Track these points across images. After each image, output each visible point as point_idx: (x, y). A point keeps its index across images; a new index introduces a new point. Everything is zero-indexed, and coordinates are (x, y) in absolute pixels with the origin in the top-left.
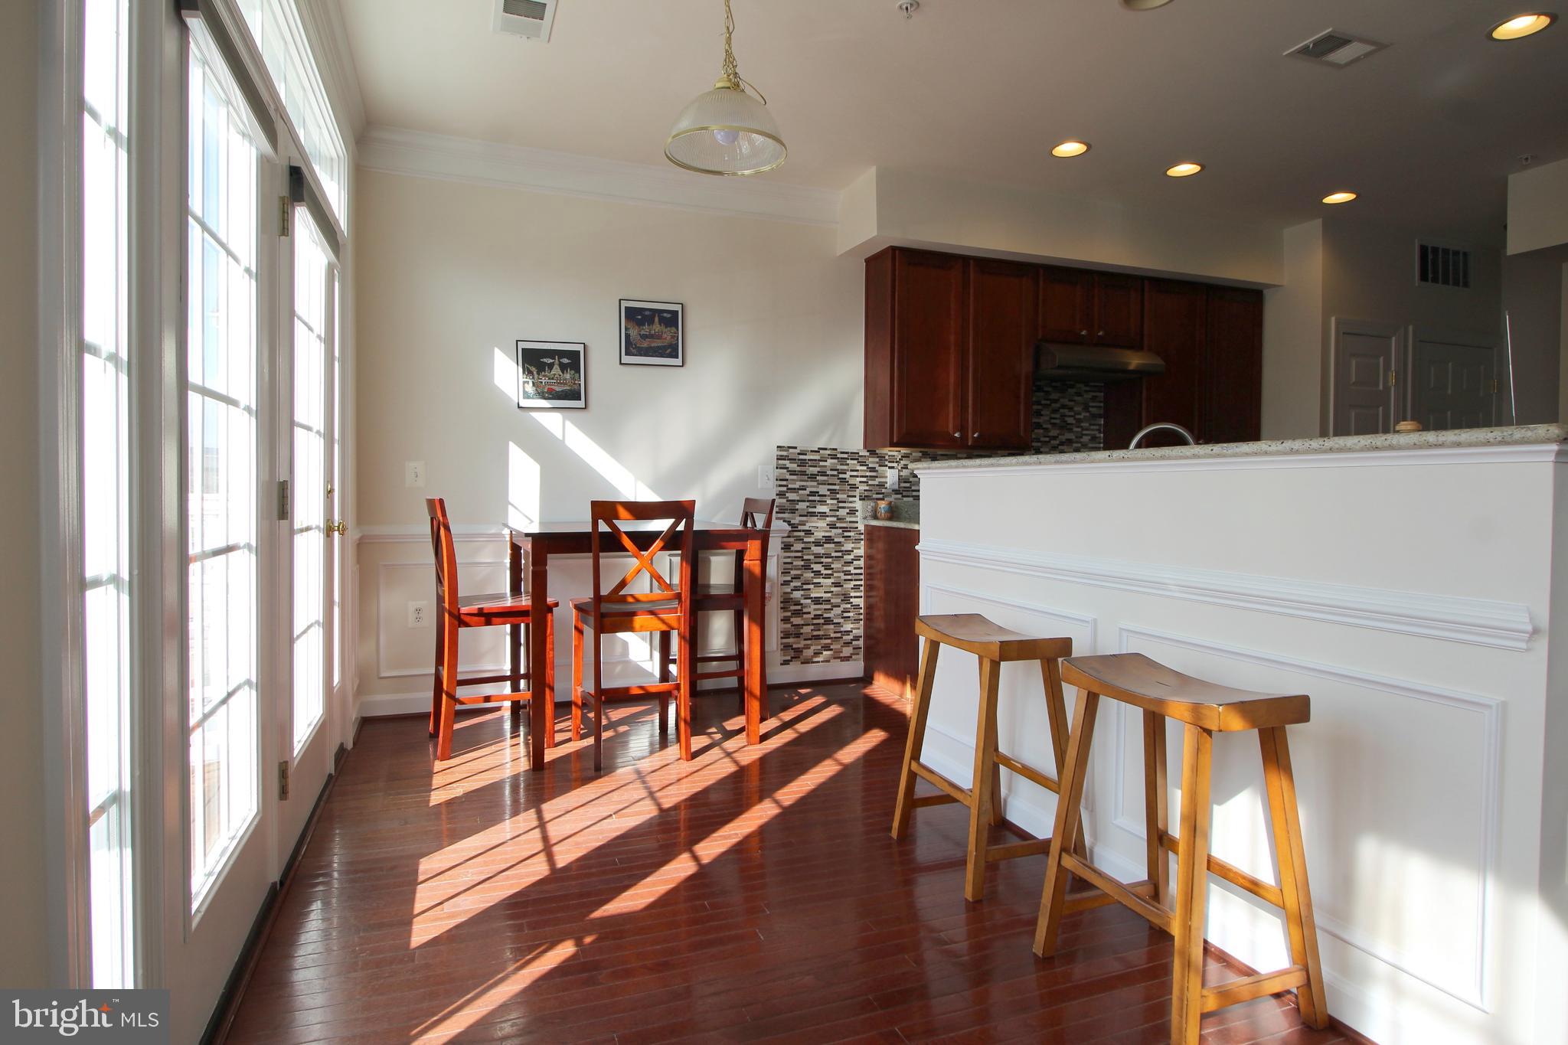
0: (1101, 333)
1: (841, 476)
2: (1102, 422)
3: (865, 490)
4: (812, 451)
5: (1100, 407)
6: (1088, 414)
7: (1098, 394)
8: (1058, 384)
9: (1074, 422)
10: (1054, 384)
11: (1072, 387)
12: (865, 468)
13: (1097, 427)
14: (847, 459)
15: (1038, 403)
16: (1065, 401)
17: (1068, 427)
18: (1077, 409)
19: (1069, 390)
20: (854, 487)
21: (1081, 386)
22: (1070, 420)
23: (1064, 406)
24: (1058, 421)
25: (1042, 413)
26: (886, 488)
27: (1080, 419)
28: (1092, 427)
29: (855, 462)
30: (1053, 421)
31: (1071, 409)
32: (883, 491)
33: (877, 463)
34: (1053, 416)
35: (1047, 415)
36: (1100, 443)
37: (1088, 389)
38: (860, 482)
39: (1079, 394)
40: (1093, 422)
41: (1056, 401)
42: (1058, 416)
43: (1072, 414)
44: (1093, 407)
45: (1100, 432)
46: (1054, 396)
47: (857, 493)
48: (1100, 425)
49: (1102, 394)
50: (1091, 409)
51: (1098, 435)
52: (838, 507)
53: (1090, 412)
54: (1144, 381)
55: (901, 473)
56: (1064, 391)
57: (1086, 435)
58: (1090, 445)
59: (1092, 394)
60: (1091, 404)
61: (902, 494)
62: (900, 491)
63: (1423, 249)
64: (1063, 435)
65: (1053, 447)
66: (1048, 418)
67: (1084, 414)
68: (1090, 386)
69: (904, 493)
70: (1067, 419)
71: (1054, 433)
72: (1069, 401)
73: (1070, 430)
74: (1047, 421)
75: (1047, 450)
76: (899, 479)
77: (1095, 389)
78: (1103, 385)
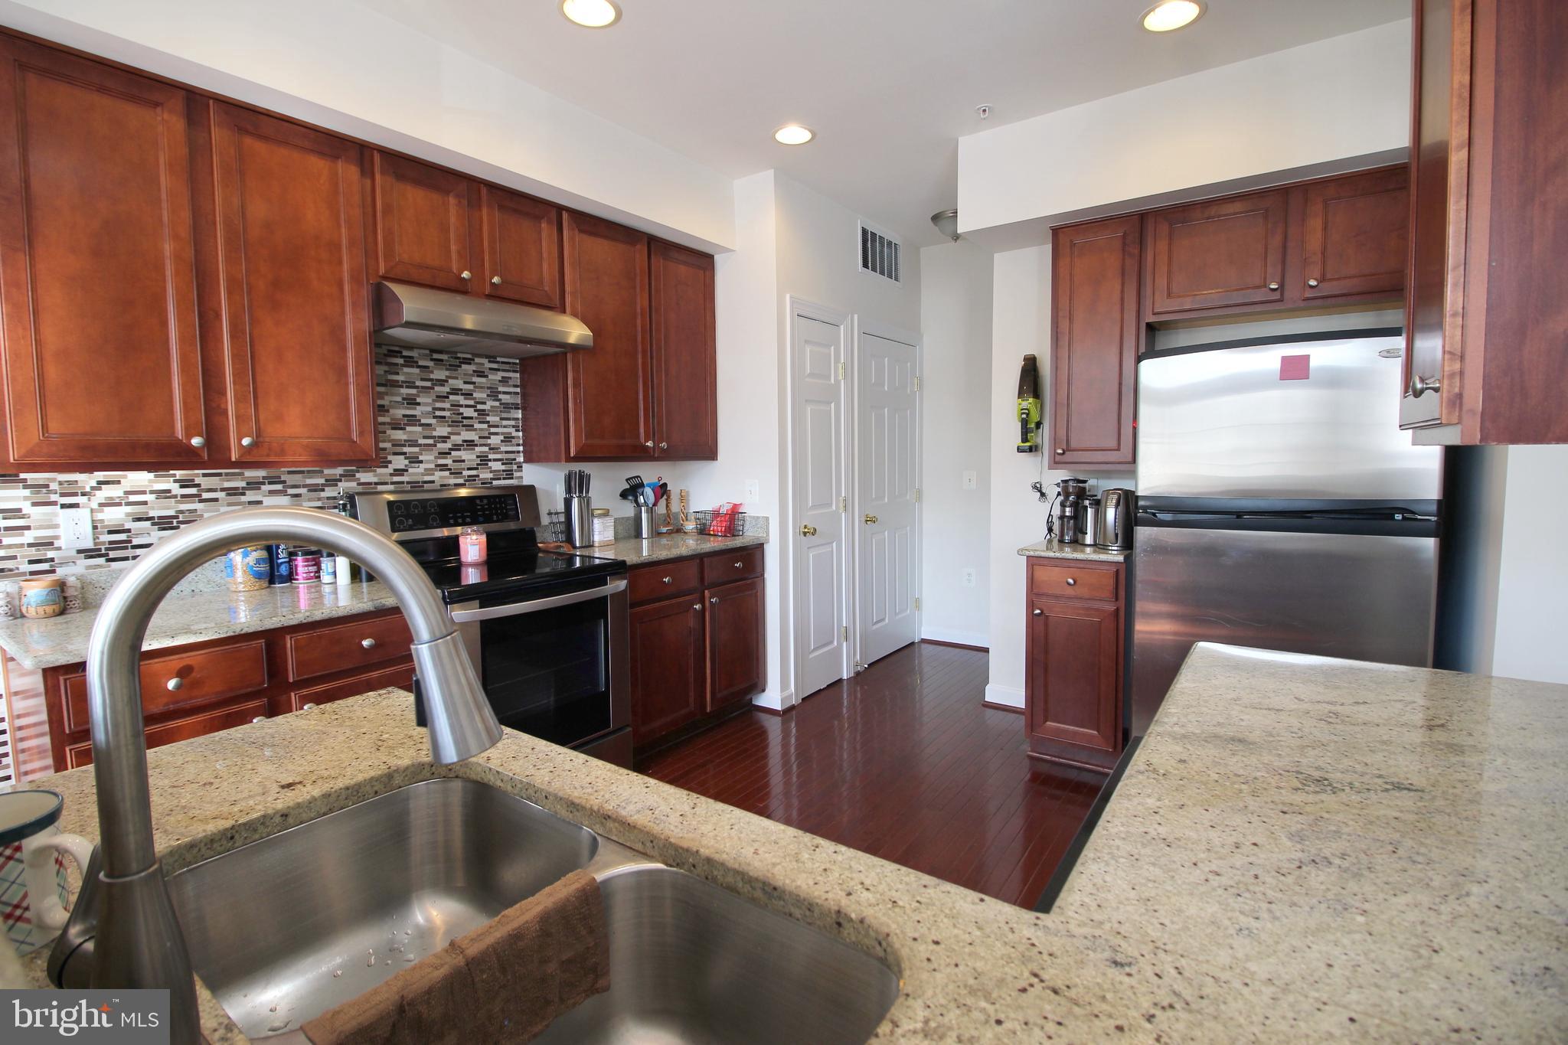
0: (496, 280)
2: (520, 416)
5: (517, 393)
6: (497, 404)
7: (511, 375)
8: (444, 357)
9: (475, 414)
10: (435, 356)
11: (468, 361)
13: (513, 423)
15: (411, 385)
16: (459, 384)
17: (466, 422)
18: (479, 395)
19: (464, 366)
21: (485, 361)
22: (469, 412)
23: (455, 391)
24: (447, 414)
25: (418, 400)
26: (58, 549)
27: (484, 410)
28: (505, 423)
30: (438, 413)
31: (468, 395)
34: (438, 405)
35: (426, 404)
36: (518, 445)
37: (495, 366)
39: (481, 374)
40: (504, 415)
41: (442, 382)
42: (447, 405)
43: (471, 403)
44: (505, 393)
45: (517, 431)
46: (440, 374)
48: (517, 419)
49: (518, 375)
50: (501, 396)
51: (514, 434)
53: (500, 400)
54: (569, 356)
55: (99, 516)
56: (454, 367)
57: (496, 434)
58: (503, 449)
59: (501, 374)
60: (501, 389)
61: (107, 555)
62: (100, 550)
63: (864, 232)
64: (459, 434)
65: (440, 453)
66: (430, 409)
67: (490, 404)
68: (498, 362)
69: (112, 554)
70: (462, 410)
71: (442, 431)
72: (465, 383)
73: (470, 427)
74: (428, 413)
75: (432, 458)
76: (95, 528)
77: (507, 367)
78: (518, 361)
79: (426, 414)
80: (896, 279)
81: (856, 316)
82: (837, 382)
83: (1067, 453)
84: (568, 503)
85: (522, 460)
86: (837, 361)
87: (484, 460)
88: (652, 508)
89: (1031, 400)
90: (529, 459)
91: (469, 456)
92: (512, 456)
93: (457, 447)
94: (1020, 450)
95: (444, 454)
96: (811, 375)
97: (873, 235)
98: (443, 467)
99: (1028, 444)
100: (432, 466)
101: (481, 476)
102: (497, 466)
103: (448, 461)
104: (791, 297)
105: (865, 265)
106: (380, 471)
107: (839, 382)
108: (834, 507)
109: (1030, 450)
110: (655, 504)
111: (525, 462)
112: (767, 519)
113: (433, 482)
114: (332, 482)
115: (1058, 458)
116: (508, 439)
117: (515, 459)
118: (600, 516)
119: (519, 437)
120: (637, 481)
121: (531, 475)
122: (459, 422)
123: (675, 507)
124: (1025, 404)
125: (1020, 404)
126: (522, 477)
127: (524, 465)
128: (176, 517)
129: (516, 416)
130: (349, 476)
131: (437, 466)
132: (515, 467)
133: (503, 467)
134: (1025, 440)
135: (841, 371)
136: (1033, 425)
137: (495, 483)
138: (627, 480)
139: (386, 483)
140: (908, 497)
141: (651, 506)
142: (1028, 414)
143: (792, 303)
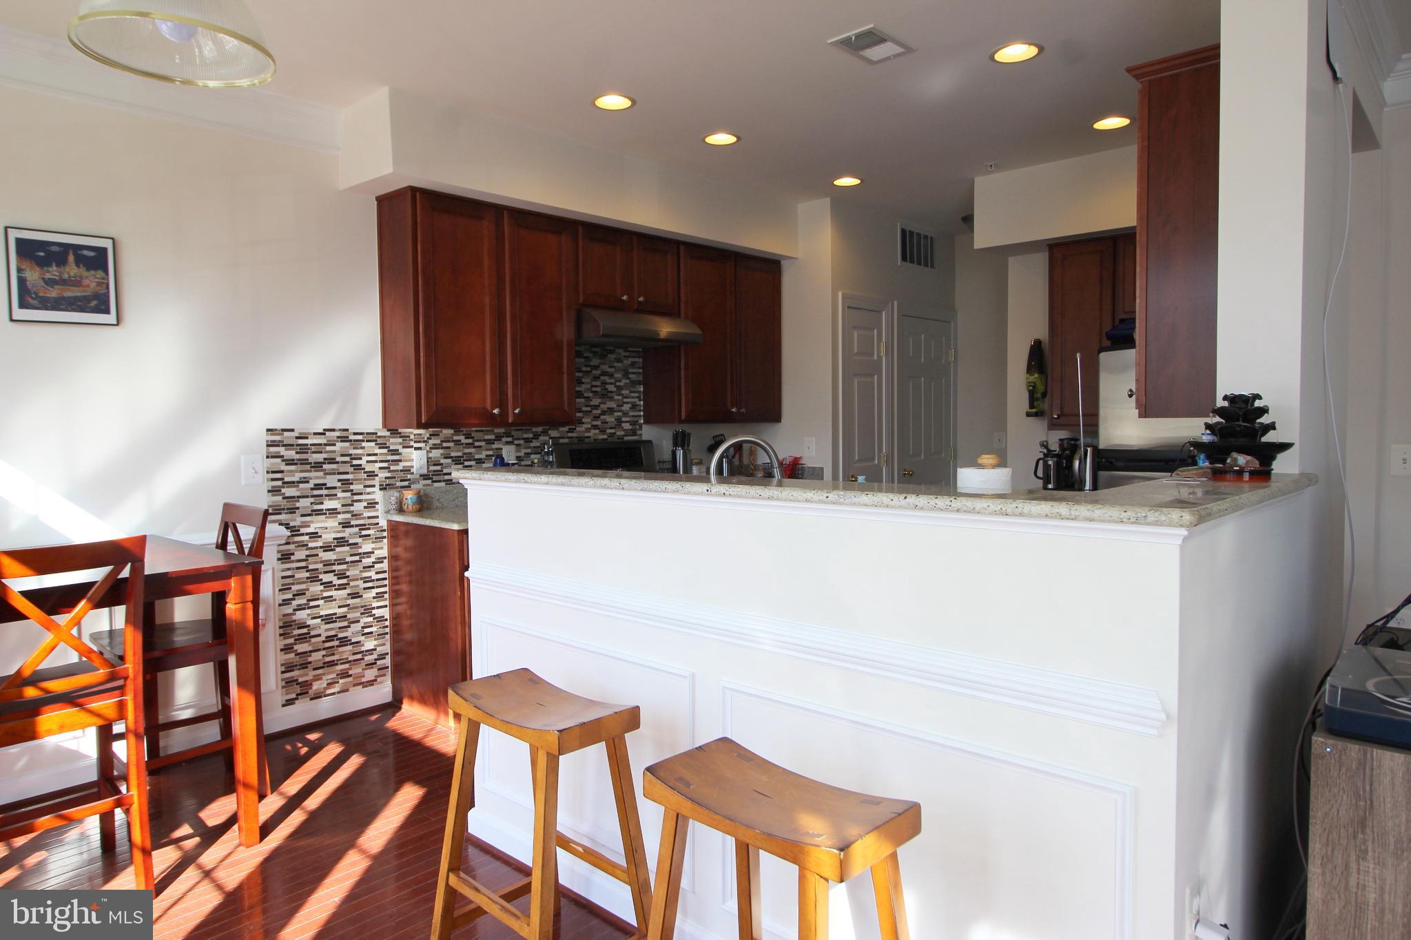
0: (641, 299)
1: (355, 462)
2: (642, 389)
3: (386, 478)
4: (315, 434)
5: (639, 373)
6: (628, 381)
7: (637, 360)
8: (598, 350)
9: (615, 389)
10: (594, 350)
11: (611, 352)
12: (385, 451)
13: (637, 395)
14: (363, 441)
15: (580, 370)
16: (605, 368)
17: (609, 395)
18: (618, 376)
19: (609, 356)
20: (372, 475)
21: (621, 351)
22: (611, 388)
23: (604, 373)
24: (598, 389)
25: (584, 380)
26: (413, 473)
27: (620, 386)
28: (633, 395)
29: (373, 444)
30: (594, 389)
31: (611, 376)
32: (409, 476)
33: (400, 444)
34: (594, 383)
35: (587, 383)
36: (640, 411)
37: (627, 354)
38: (380, 468)
39: (619, 360)
40: (632, 389)
41: (596, 367)
42: (598, 383)
43: (613, 381)
44: (633, 373)
45: (640, 400)
46: (595, 362)
47: (376, 482)
48: (639, 392)
49: (641, 360)
50: (630, 376)
51: (638, 403)
52: (352, 501)
53: (630, 378)
54: (682, 348)
55: (430, 455)
56: (603, 357)
57: (627, 403)
58: (631, 414)
59: (631, 360)
60: (630, 371)
61: (432, 478)
62: (429, 475)
63: (903, 232)
64: (605, 403)
65: (594, 417)
66: (589, 386)
67: (625, 381)
68: (629, 351)
69: (435, 478)
70: (607, 386)
71: (596, 402)
72: (609, 367)
73: (611, 399)
74: (589, 389)
75: (589, 420)
76: (428, 462)
77: (634, 354)
78: (641, 350)
79: (587, 390)
80: (932, 266)
81: (896, 302)
82: (880, 357)
83: (1062, 418)
84: (674, 454)
85: (642, 421)
86: (880, 339)
87: (619, 421)
88: (731, 460)
89: (1036, 375)
90: (647, 422)
91: (610, 419)
92: (636, 419)
93: (604, 413)
94: (1028, 415)
95: (596, 418)
96: (858, 354)
97: (911, 233)
98: (595, 427)
99: (1034, 410)
100: (589, 426)
101: (617, 434)
102: (627, 426)
103: (598, 423)
104: (842, 294)
105: (904, 258)
106: (561, 429)
107: (881, 358)
108: (876, 462)
109: (1036, 415)
110: (733, 457)
111: (644, 423)
112: (822, 469)
113: (589, 437)
114: (536, 436)
115: (1054, 421)
116: (634, 407)
117: (638, 421)
118: (696, 464)
119: (640, 405)
120: (721, 438)
121: (648, 432)
122: (606, 395)
123: (746, 461)
124: (1032, 378)
125: (1028, 378)
126: (641, 435)
127: (643, 426)
128: (463, 457)
129: (639, 390)
130: (545, 432)
131: (592, 426)
132: (638, 427)
133: (630, 427)
134: (1032, 406)
135: (883, 349)
136: (1039, 395)
137: (626, 438)
138: (713, 437)
139: (564, 438)
140: (943, 455)
141: (730, 457)
142: (1034, 387)
143: (844, 298)
